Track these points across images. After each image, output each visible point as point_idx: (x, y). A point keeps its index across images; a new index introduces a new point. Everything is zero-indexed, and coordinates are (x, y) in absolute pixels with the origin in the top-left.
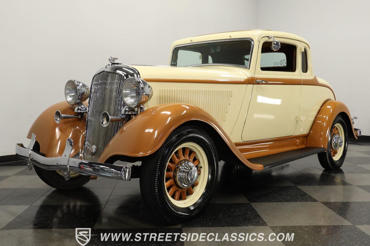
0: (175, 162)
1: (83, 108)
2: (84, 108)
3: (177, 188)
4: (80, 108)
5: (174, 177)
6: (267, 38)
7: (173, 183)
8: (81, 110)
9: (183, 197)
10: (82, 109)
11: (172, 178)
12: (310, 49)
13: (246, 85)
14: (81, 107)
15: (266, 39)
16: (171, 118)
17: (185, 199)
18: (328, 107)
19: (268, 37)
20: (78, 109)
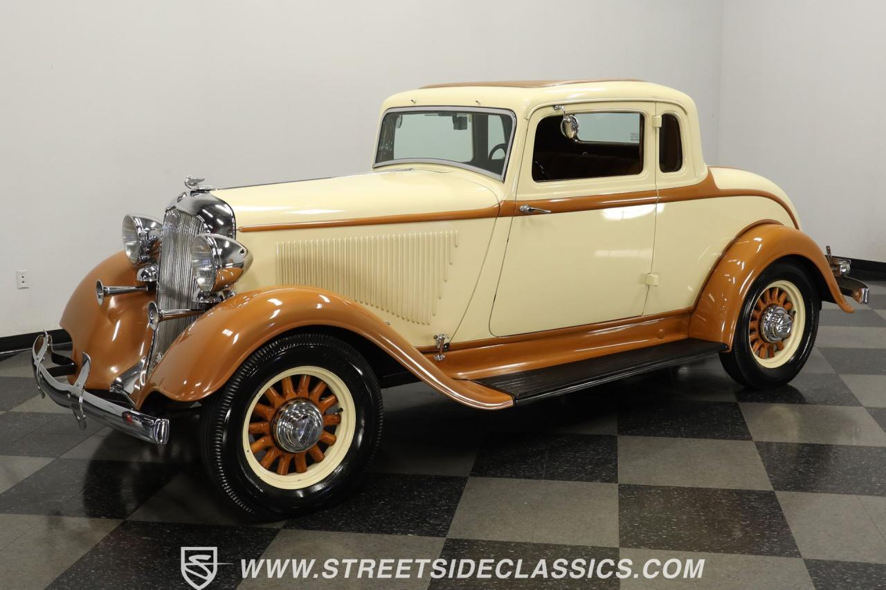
0: (274, 404)
1: (151, 272)
2: (154, 271)
3: (280, 453)
4: (147, 271)
5: (272, 432)
6: (552, 109)
7: (270, 443)
8: (148, 276)
9: (299, 468)
10: (150, 274)
11: (268, 433)
12: (689, 115)
13: (494, 219)
14: (150, 271)
15: (551, 112)
16: (280, 312)
17: (304, 471)
18: (756, 239)
19: (554, 106)
20: (144, 273)
